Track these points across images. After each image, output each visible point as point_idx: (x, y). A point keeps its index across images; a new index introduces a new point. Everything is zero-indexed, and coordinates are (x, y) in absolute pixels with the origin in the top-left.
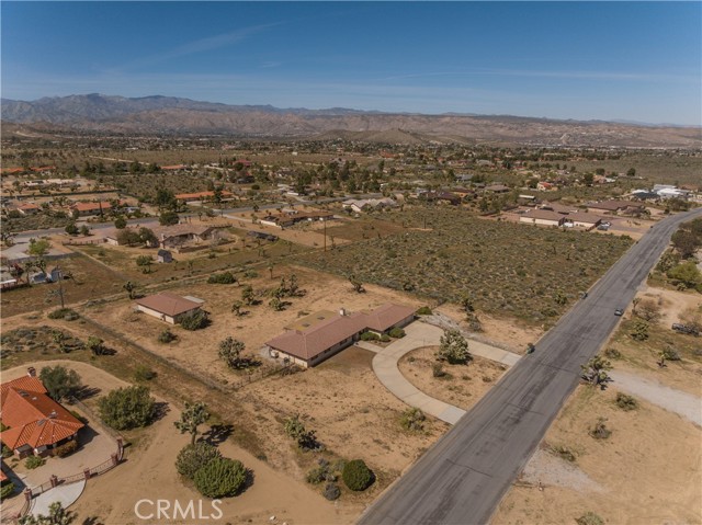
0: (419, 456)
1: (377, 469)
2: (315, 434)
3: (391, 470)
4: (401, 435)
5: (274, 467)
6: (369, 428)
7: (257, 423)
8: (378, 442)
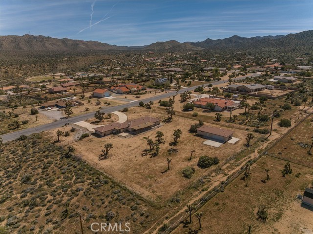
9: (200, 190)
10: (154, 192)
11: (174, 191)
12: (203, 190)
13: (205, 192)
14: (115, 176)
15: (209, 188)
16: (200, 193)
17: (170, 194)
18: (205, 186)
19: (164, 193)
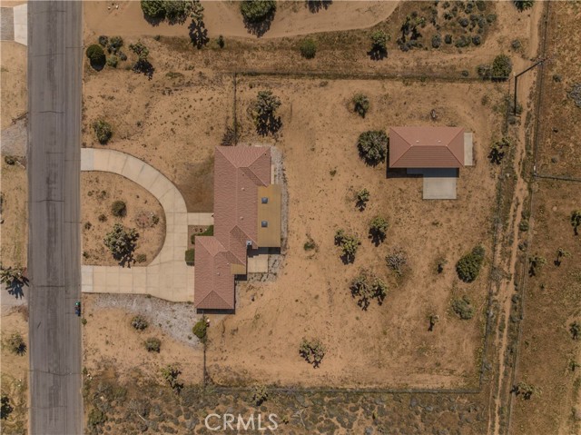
0: (83, 103)
1: (96, 75)
2: (147, 77)
3: (89, 80)
4: (102, 114)
5: (146, 37)
6: (125, 107)
7: (189, 63)
8: (112, 98)
9: (497, 331)
10: (452, 372)
11: (472, 355)
12: (501, 330)
13: (506, 330)
14: (379, 380)
15: (504, 321)
16: (501, 336)
17: (471, 361)
18: (499, 320)
19: (463, 365)
